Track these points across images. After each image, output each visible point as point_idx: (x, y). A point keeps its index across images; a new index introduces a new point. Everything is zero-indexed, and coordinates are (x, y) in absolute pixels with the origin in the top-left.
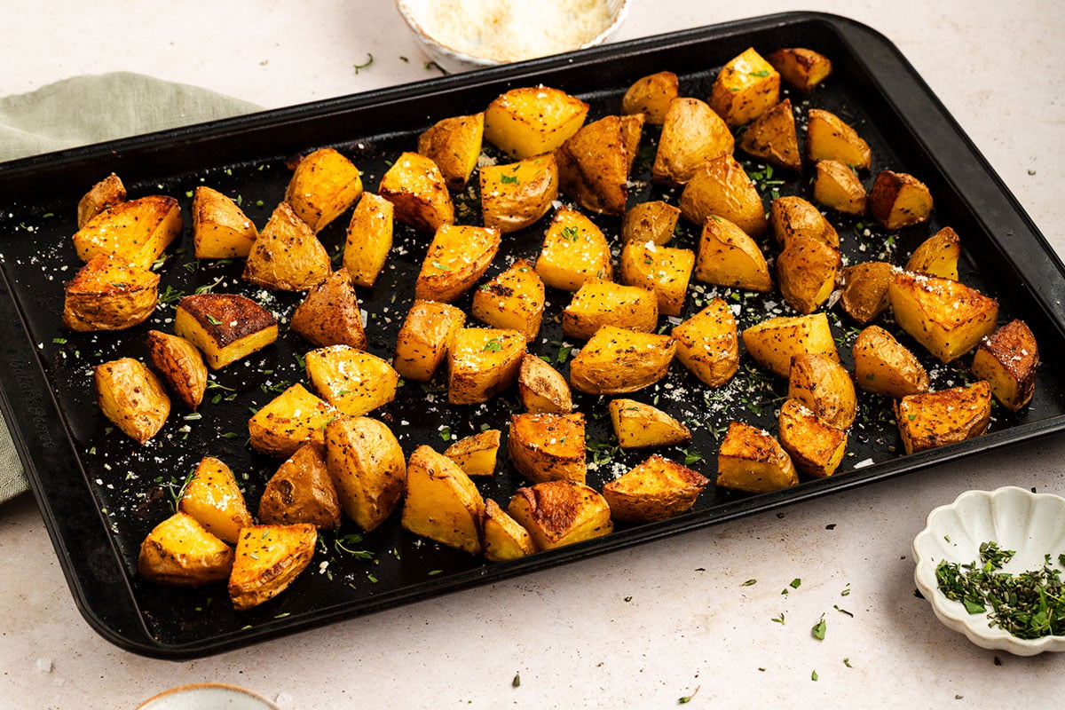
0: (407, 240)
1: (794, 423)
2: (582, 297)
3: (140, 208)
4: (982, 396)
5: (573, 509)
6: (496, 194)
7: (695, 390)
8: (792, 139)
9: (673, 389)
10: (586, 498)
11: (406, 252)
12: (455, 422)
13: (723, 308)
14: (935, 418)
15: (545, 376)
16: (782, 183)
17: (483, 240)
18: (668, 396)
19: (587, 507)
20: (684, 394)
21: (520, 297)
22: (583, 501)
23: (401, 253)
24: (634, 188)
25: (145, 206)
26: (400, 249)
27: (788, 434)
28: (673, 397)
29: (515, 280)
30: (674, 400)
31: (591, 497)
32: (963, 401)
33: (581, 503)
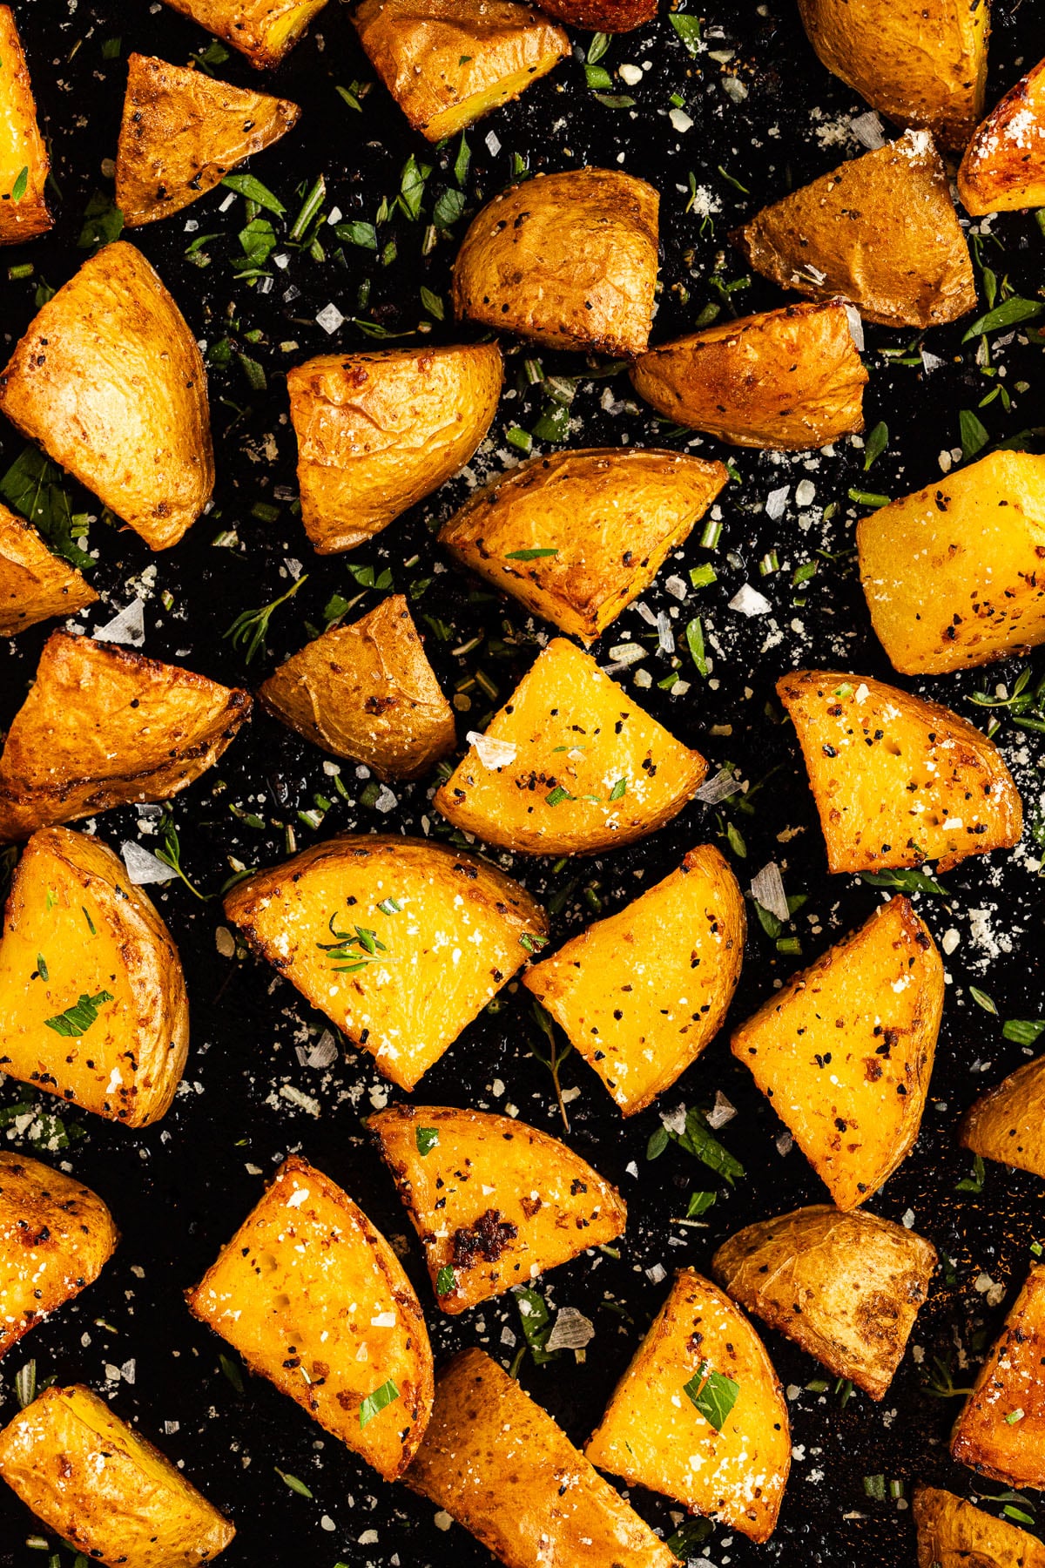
0: (86, 1339)
2: (598, 1041)
6: (116, 1079)
7: (996, 882)
9: (966, 934)
11: (130, 1365)
12: (820, 1549)
13: (831, 701)
15: (853, 1300)
16: (321, 189)
17: (318, 1228)
18: (985, 962)
20: (994, 916)
21: (532, 1209)
23: (131, 1380)
24: (152, 609)
26: (112, 1373)
28: (995, 952)
30: (1003, 954)
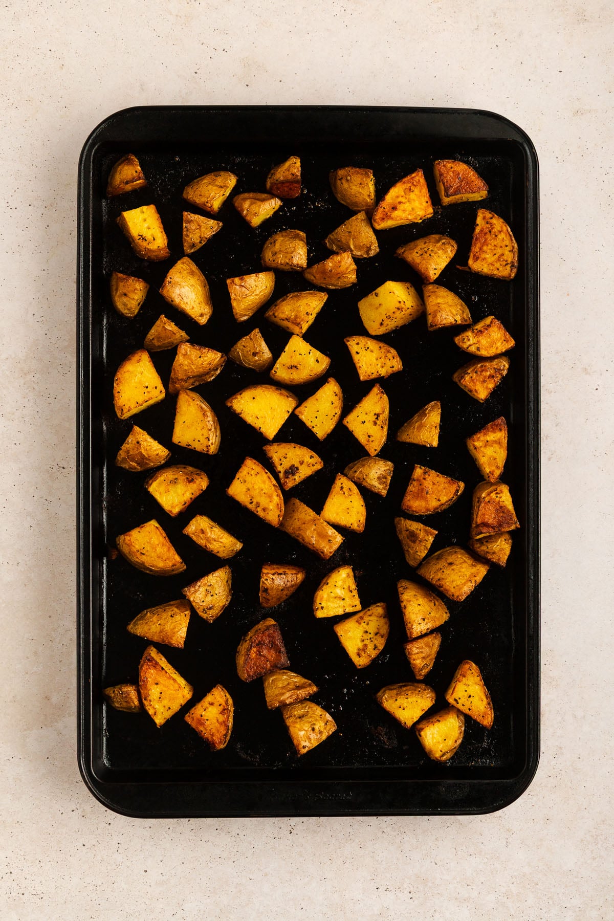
1: (477, 345)
2: (312, 424)
3: (149, 679)
4: (491, 218)
5: (501, 507)
6: (205, 444)
8: (208, 221)
10: (497, 497)
13: (356, 342)
14: (497, 256)
17: (254, 472)
19: (503, 498)
21: (302, 463)
22: (497, 499)
25: (148, 675)
27: (484, 353)
29: (283, 459)
31: (497, 493)
32: (490, 232)
33: (499, 501)
